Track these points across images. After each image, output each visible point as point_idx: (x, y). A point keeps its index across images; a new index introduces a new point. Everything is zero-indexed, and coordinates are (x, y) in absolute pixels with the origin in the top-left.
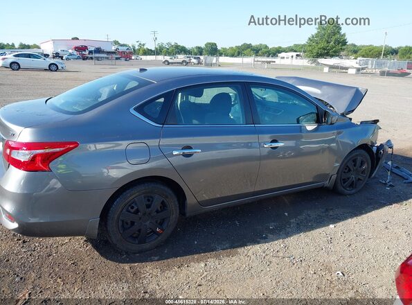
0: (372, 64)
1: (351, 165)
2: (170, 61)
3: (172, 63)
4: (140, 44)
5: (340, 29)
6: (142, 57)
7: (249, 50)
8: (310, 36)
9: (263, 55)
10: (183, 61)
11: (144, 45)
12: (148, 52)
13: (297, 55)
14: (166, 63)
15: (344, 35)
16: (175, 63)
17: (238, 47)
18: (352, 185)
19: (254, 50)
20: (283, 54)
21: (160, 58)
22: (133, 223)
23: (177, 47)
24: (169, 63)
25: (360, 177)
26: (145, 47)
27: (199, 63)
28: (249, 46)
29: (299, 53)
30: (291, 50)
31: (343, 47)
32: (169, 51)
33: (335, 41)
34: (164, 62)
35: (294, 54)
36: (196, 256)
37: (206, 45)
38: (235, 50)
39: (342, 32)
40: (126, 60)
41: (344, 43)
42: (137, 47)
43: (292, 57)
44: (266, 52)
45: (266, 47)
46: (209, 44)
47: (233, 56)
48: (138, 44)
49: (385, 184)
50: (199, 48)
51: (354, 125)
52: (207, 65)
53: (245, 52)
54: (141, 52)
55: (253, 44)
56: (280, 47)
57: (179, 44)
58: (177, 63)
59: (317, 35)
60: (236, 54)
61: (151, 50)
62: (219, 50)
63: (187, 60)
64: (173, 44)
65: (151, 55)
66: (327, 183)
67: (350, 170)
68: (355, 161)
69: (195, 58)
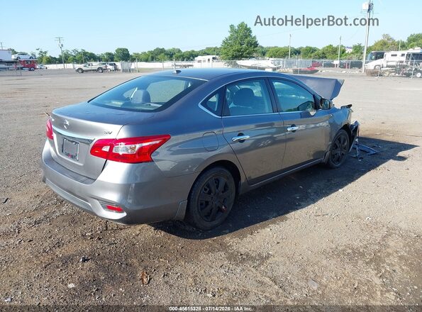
0: (283, 64)
1: (337, 143)
2: (84, 69)
3: (87, 71)
4: (41, 52)
5: (251, 32)
6: (47, 66)
7: (163, 54)
8: (224, 39)
9: (177, 59)
10: (99, 68)
11: (45, 53)
12: (52, 61)
13: (213, 58)
14: (80, 71)
15: (255, 37)
16: (91, 70)
17: (151, 52)
18: (338, 160)
19: (167, 54)
20: (199, 58)
21: (70, 66)
22: (207, 203)
23: (85, 53)
24: (83, 71)
25: (343, 152)
26: (48, 55)
27: (116, 69)
28: (162, 51)
29: (214, 56)
30: (204, 53)
31: (255, 49)
32: (77, 58)
33: (248, 43)
34: (77, 70)
35: (211, 57)
36: (258, 225)
37: (116, 51)
38: (149, 56)
39: (253, 34)
40: (30, 70)
41: (256, 45)
42: (37, 56)
43: (209, 60)
44: (180, 56)
45: (179, 51)
46: (120, 49)
47: (147, 61)
48: (38, 52)
49: (356, 158)
50: (110, 54)
51: (336, 110)
52: (125, 71)
53: (159, 57)
54: (44, 60)
55: (166, 49)
56: (193, 51)
57: (87, 51)
58: (93, 70)
59: (230, 38)
60: (150, 58)
61: (55, 58)
62: (131, 56)
63: (103, 66)
64: (79, 51)
65: (55, 63)
66: (323, 160)
67: (337, 147)
68: (339, 140)
69: (111, 65)
